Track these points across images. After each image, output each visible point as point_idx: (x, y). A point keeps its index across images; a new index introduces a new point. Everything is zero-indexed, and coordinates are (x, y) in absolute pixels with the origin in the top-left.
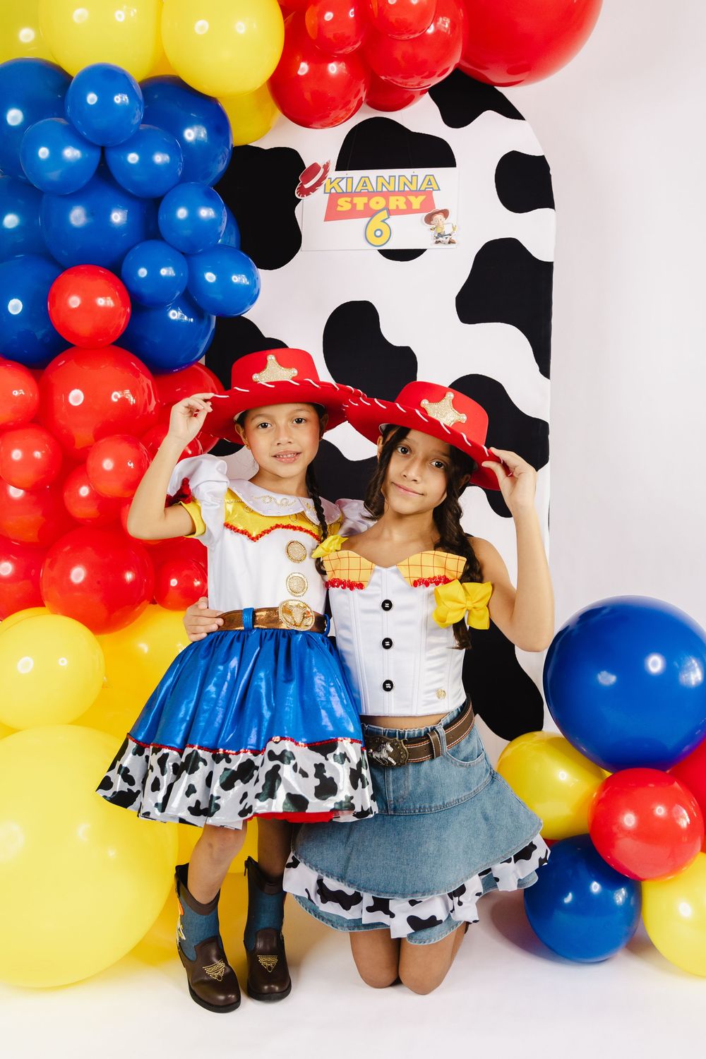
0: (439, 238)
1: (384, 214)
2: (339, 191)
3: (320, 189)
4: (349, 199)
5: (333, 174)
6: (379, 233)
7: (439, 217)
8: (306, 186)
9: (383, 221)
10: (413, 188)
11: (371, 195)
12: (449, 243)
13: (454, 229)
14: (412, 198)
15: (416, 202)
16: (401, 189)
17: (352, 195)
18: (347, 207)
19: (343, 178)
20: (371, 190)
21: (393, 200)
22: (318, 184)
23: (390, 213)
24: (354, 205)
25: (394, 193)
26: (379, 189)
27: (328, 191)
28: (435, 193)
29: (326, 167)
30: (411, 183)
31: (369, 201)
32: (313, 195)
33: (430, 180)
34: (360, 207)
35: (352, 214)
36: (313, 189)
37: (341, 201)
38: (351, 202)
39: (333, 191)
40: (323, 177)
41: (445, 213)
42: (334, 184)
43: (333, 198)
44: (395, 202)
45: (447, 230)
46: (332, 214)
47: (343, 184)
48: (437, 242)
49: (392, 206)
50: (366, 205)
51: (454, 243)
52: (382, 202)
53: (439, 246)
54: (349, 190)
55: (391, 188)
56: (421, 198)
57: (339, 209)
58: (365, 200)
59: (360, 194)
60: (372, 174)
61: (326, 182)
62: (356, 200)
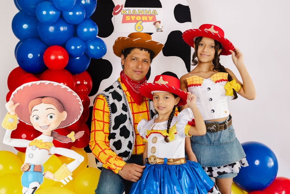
0: (158, 30)
1: (141, 22)
2: (126, 14)
3: (120, 13)
4: (129, 17)
5: (124, 8)
6: (139, 28)
8: (116, 12)
9: (141, 24)
10: (150, 14)
11: (136, 15)
12: (161, 31)
13: (162, 27)
14: (149, 17)
15: (151, 18)
16: (146, 14)
17: (130, 15)
18: (129, 19)
19: (127, 10)
21: (143, 17)
22: (120, 11)
23: (143, 21)
24: (131, 19)
26: (139, 14)
27: (123, 14)
28: (156, 16)
29: (122, 6)
30: (149, 12)
31: (136, 17)
32: (118, 15)
33: (155, 12)
34: (133, 19)
35: (131, 21)
36: (118, 13)
37: (127, 17)
38: (130, 18)
39: (124, 14)
40: (121, 9)
41: (159, 22)
42: (125, 12)
43: (125, 16)
45: (160, 27)
46: (124, 21)
47: (127, 12)
49: (143, 19)
50: (135, 19)
52: (140, 18)
53: (158, 32)
54: (129, 14)
55: (143, 14)
57: (126, 19)
58: (134, 17)
59: (133, 15)
60: (137, 9)
61: (122, 11)
62: (132, 17)
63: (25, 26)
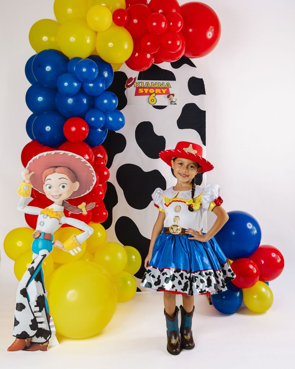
0: (172, 102)
1: (154, 95)
2: (139, 86)
3: (133, 85)
4: (143, 89)
5: (137, 81)
6: (153, 100)
7: (171, 96)
8: (129, 84)
9: (154, 97)
10: (163, 87)
11: (149, 88)
12: (175, 104)
13: (176, 100)
14: (163, 90)
15: (164, 91)
16: (159, 87)
18: (142, 92)
19: (140, 82)
20: (149, 86)
21: (157, 90)
22: (133, 84)
23: (156, 94)
25: (157, 88)
26: (152, 87)
27: (135, 86)
28: (170, 89)
29: (135, 79)
30: (162, 85)
32: (131, 88)
33: (168, 84)
34: (146, 92)
35: (144, 94)
36: (131, 85)
37: (140, 90)
38: (143, 90)
39: (137, 86)
41: (173, 95)
42: (138, 84)
43: (137, 89)
44: (157, 91)
45: (174, 100)
46: (137, 94)
47: (140, 84)
48: (171, 104)
49: (156, 92)
51: (176, 104)
52: (153, 91)
53: (172, 105)
54: (143, 86)
55: (156, 86)
56: (166, 90)
57: (139, 92)
58: (148, 90)
59: (146, 88)
60: (150, 82)
61: (135, 83)
62: (145, 90)
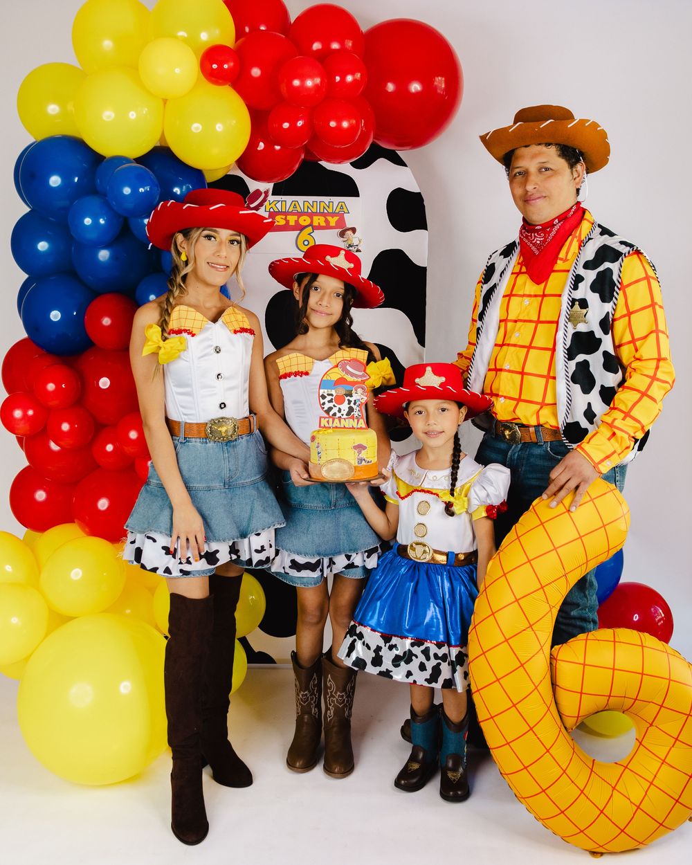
0: (350, 247)
1: (310, 230)
2: (276, 210)
3: (263, 208)
4: (284, 217)
5: (271, 198)
6: (306, 243)
7: (349, 232)
8: (253, 205)
9: (309, 234)
10: (330, 211)
11: (300, 214)
12: (357, 251)
13: (360, 241)
14: (330, 218)
15: (333, 221)
16: (322, 211)
17: (286, 214)
18: (282, 222)
19: (279, 201)
20: (300, 211)
21: (315, 218)
22: (261, 204)
23: (314, 228)
24: (287, 222)
25: (316, 214)
26: (306, 211)
27: (268, 210)
28: (346, 216)
29: (266, 193)
30: (329, 207)
31: (298, 218)
33: (342, 205)
34: (292, 223)
35: (286, 228)
37: (278, 218)
38: (286, 219)
39: (272, 210)
40: (265, 200)
41: (354, 230)
42: (273, 205)
44: (317, 220)
45: (355, 242)
47: (279, 205)
49: (315, 224)
50: (297, 222)
51: (360, 251)
52: (308, 220)
54: (284, 210)
55: (314, 210)
56: (336, 218)
58: (295, 218)
59: (292, 214)
60: (301, 199)
61: (267, 203)
62: (289, 218)
63: (43, 246)
